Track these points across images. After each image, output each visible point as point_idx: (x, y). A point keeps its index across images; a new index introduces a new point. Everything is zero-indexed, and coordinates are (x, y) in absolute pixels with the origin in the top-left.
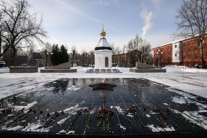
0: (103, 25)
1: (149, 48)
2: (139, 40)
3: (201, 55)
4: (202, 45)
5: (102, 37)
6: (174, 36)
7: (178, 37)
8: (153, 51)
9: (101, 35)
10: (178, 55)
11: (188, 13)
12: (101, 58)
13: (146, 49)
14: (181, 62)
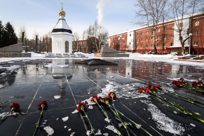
0: (62, 3)
1: (106, 36)
2: (97, 26)
3: (154, 43)
4: (155, 34)
5: (61, 17)
6: (133, 24)
7: (136, 25)
8: (110, 39)
9: (60, 15)
10: (132, 43)
11: (145, 3)
12: (60, 42)
13: (104, 36)
14: (134, 49)
